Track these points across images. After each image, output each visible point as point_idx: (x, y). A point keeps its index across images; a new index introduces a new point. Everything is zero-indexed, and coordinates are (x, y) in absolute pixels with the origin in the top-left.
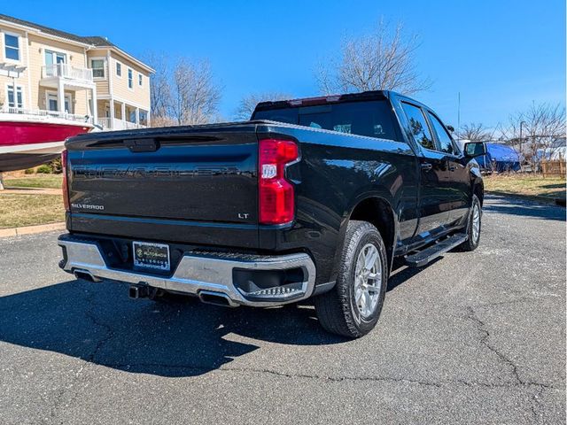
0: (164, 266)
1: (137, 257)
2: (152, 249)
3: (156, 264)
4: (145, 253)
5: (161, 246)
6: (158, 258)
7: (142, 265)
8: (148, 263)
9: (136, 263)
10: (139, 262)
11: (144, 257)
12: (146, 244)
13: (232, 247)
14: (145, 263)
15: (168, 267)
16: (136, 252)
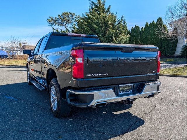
0: (130, 91)
1: (120, 91)
2: (126, 87)
3: (127, 92)
4: (123, 89)
5: (129, 85)
6: (128, 89)
8: (124, 92)
10: (121, 93)
12: (123, 85)
14: (122, 92)
15: (131, 91)
16: (120, 89)
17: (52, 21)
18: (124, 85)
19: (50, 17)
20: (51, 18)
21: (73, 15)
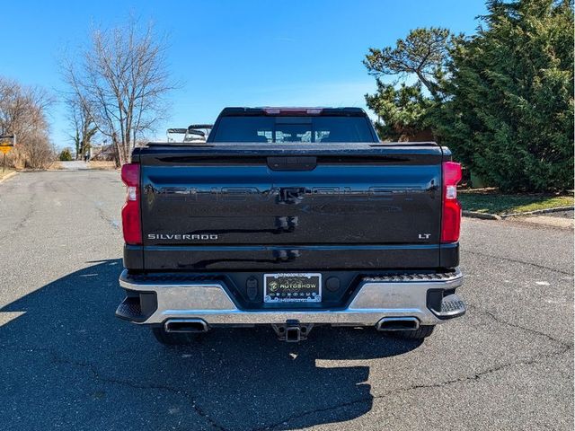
0: (313, 298)
1: (269, 292)
2: (293, 280)
3: (299, 297)
4: (282, 286)
5: (309, 275)
6: (304, 290)
7: (276, 300)
8: (286, 297)
9: (267, 299)
10: (273, 298)
11: (280, 290)
12: (281, 275)
13: (408, 269)
14: (280, 297)
15: (318, 299)
16: (268, 287)
17: (379, 61)
18: (288, 275)
19: (371, 50)
20: (375, 53)
21: (441, 34)
